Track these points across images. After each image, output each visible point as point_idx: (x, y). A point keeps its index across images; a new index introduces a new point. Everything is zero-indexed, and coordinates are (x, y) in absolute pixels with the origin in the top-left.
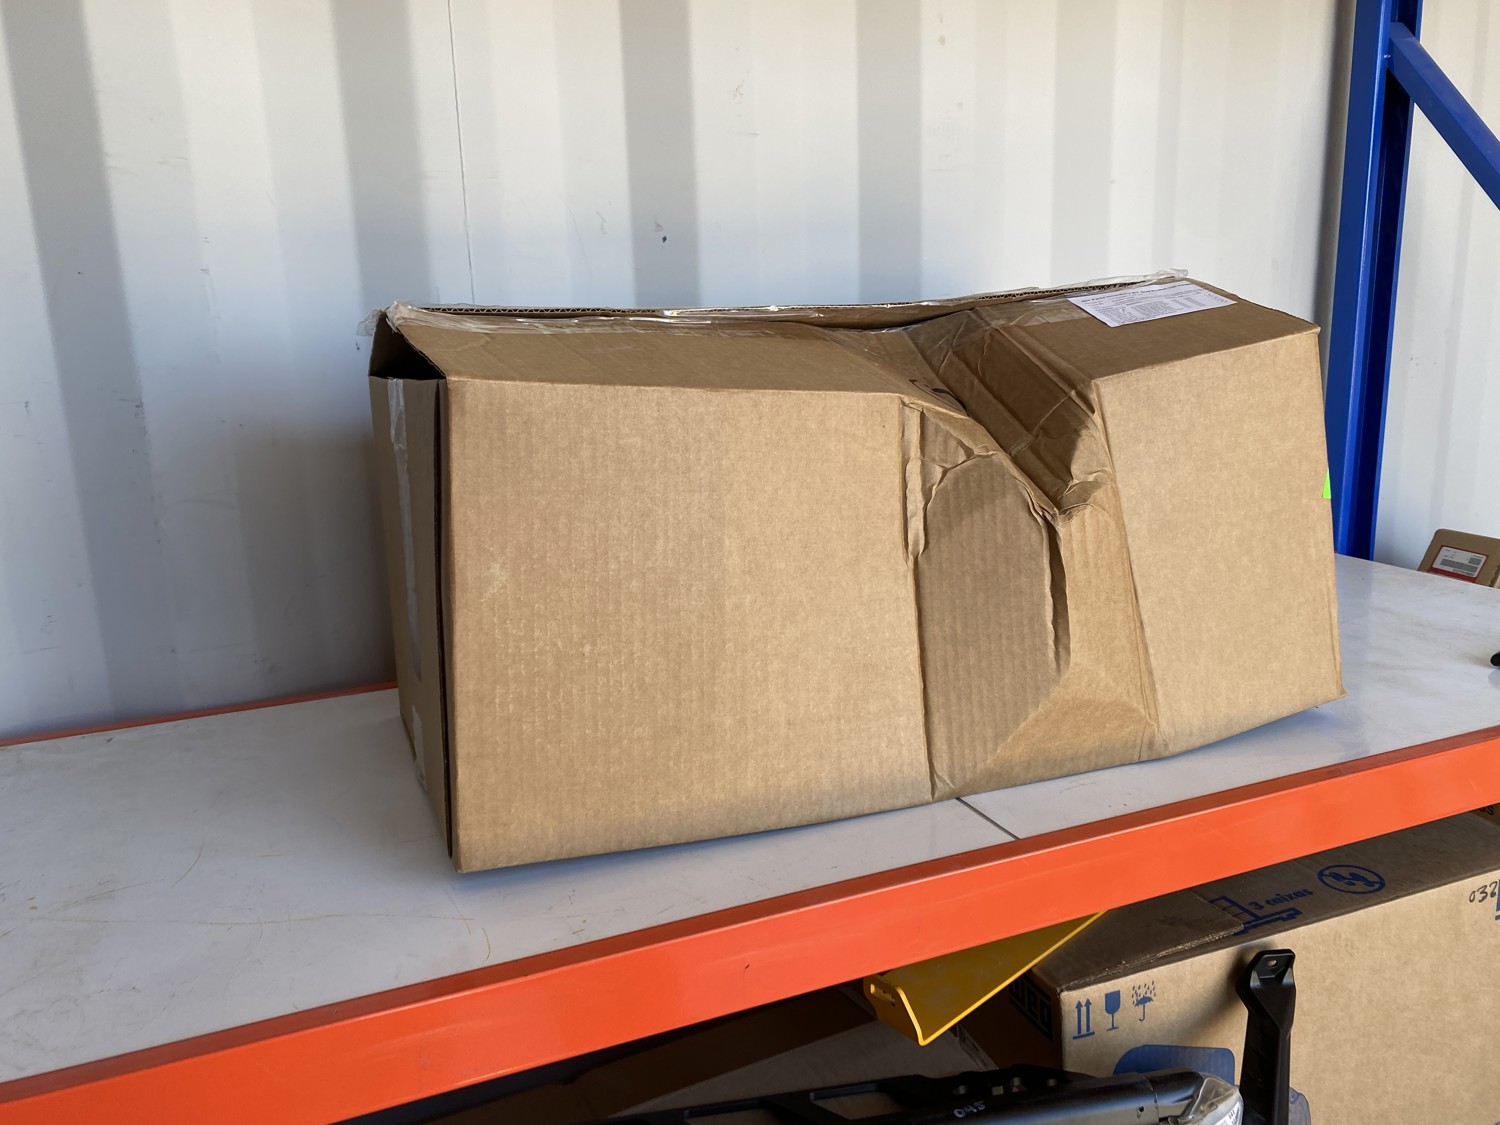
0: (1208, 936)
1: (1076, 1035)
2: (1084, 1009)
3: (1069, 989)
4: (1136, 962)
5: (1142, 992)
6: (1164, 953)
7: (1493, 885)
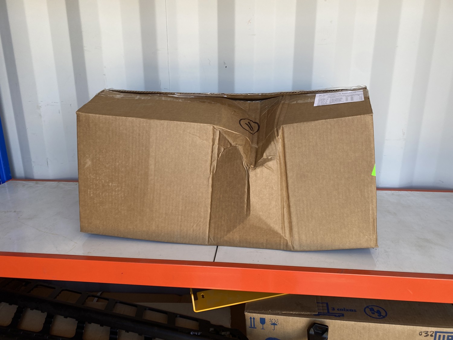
0: (303, 312)
1: (250, 326)
2: (252, 320)
3: (249, 312)
4: (274, 312)
5: (274, 321)
6: (285, 312)
7: (432, 333)
